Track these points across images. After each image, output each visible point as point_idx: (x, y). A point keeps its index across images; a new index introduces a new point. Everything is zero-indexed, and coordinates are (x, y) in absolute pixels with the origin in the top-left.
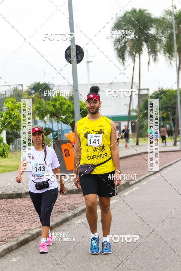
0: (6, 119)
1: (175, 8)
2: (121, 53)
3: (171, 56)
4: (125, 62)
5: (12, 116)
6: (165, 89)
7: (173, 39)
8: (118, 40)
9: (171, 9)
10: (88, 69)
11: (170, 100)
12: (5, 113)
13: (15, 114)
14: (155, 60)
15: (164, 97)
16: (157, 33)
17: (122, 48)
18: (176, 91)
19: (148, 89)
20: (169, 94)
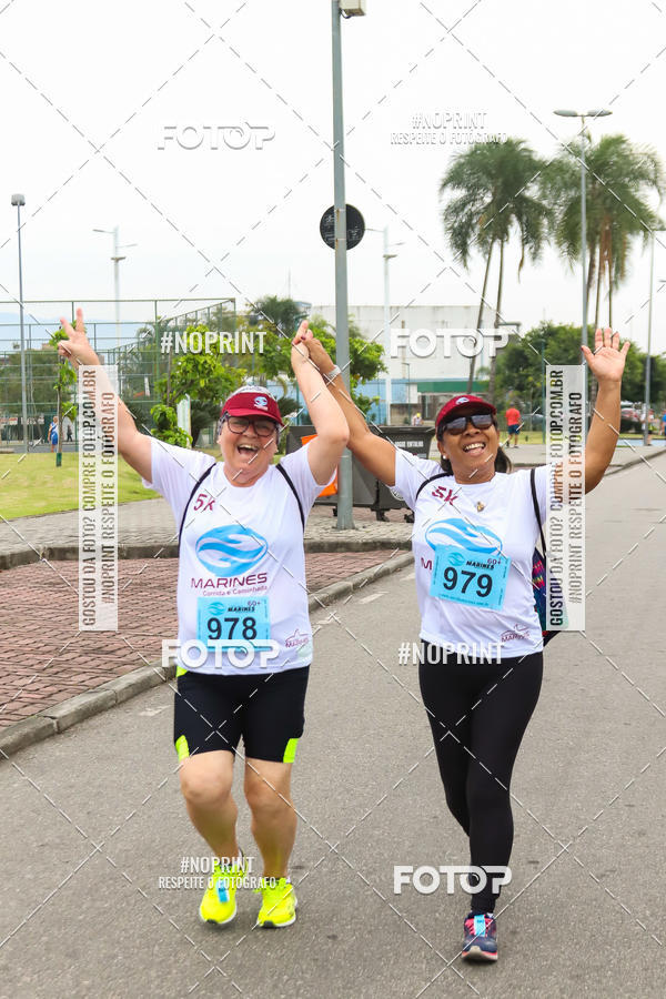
0: (185, 372)
1: (589, 138)
2: (460, 239)
3: (573, 251)
4: (468, 258)
5: (200, 368)
6: (556, 324)
7: (579, 211)
8: (455, 209)
9: (578, 140)
10: (386, 273)
11: (566, 350)
12: (182, 359)
13: (206, 362)
14: (534, 258)
15: (552, 342)
16: (544, 196)
17: (461, 227)
18: (579, 332)
19: (518, 325)
20: (562, 337)
